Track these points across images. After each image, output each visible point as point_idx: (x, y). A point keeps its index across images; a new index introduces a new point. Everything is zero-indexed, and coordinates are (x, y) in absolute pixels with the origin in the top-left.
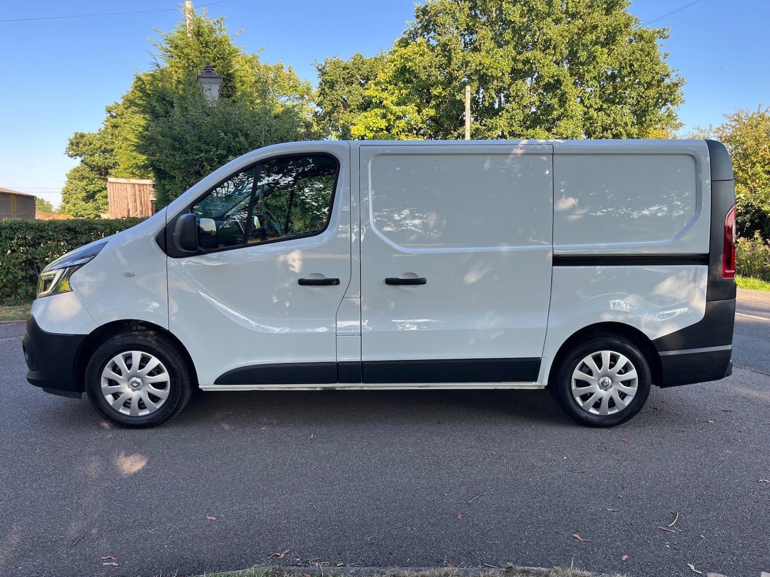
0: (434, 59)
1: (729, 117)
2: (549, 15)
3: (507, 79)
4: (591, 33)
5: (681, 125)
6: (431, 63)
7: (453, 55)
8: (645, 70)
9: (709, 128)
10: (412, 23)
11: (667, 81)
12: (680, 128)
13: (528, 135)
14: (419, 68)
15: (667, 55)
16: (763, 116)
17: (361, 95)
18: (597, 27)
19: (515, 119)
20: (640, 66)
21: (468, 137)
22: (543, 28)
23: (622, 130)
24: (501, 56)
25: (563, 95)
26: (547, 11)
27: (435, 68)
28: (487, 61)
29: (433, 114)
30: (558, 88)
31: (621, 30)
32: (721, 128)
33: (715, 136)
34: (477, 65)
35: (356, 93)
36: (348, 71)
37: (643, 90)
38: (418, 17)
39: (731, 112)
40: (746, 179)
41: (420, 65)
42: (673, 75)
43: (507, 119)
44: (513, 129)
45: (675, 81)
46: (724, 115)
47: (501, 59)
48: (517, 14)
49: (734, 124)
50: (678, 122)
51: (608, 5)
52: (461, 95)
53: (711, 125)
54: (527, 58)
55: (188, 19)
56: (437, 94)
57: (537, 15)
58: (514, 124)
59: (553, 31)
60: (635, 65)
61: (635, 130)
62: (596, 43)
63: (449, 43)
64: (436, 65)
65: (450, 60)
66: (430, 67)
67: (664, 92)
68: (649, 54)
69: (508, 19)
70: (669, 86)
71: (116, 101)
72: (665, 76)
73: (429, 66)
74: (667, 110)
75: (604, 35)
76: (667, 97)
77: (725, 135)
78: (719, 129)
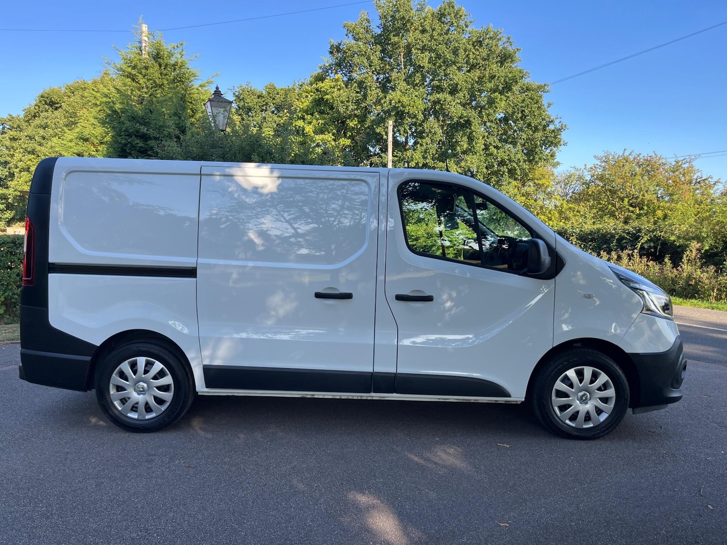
0: (351, 94)
1: (599, 159)
2: (454, 63)
3: (421, 117)
4: (490, 82)
5: (558, 163)
6: (348, 98)
7: (369, 92)
8: (535, 115)
9: (584, 167)
10: (328, 60)
11: (552, 127)
12: (558, 166)
13: (441, 167)
14: (337, 102)
15: (550, 104)
16: (627, 159)
17: (276, 122)
18: (495, 77)
19: (429, 153)
20: (530, 112)
21: (390, 165)
22: (450, 74)
23: (516, 166)
24: (416, 96)
25: (471, 133)
26: (454, 59)
27: (352, 102)
28: (405, 99)
29: (348, 144)
30: (467, 128)
31: (517, 81)
32: (593, 168)
33: (589, 175)
34: (396, 102)
35: (271, 119)
36: (263, 99)
37: (532, 133)
38: (331, 53)
39: (601, 154)
40: (614, 211)
41: (338, 99)
42: (557, 122)
43: (422, 152)
44: (428, 161)
45: (558, 126)
46: (595, 157)
47: (416, 98)
48: (426, 60)
49: (603, 164)
50: (555, 161)
51: (501, 58)
52: (381, 128)
53: (586, 165)
54: (438, 99)
55: (144, 41)
56: (353, 126)
57: (444, 62)
58: (429, 157)
59: (459, 77)
60: (526, 111)
61: (526, 166)
62: (495, 92)
63: (365, 81)
64: (353, 100)
65: (365, 96)
66: (348, 101)
67: (549, 136)
68: (537, 102)
69: (418, 64)
70: (553, 131)
71: (11, 114)
72: (549, 122)
73: (346, 101)
74: (551, 151)
75: (502, 84)
76: (552, 140)
77: (596, 173)
78: (591, 168)
